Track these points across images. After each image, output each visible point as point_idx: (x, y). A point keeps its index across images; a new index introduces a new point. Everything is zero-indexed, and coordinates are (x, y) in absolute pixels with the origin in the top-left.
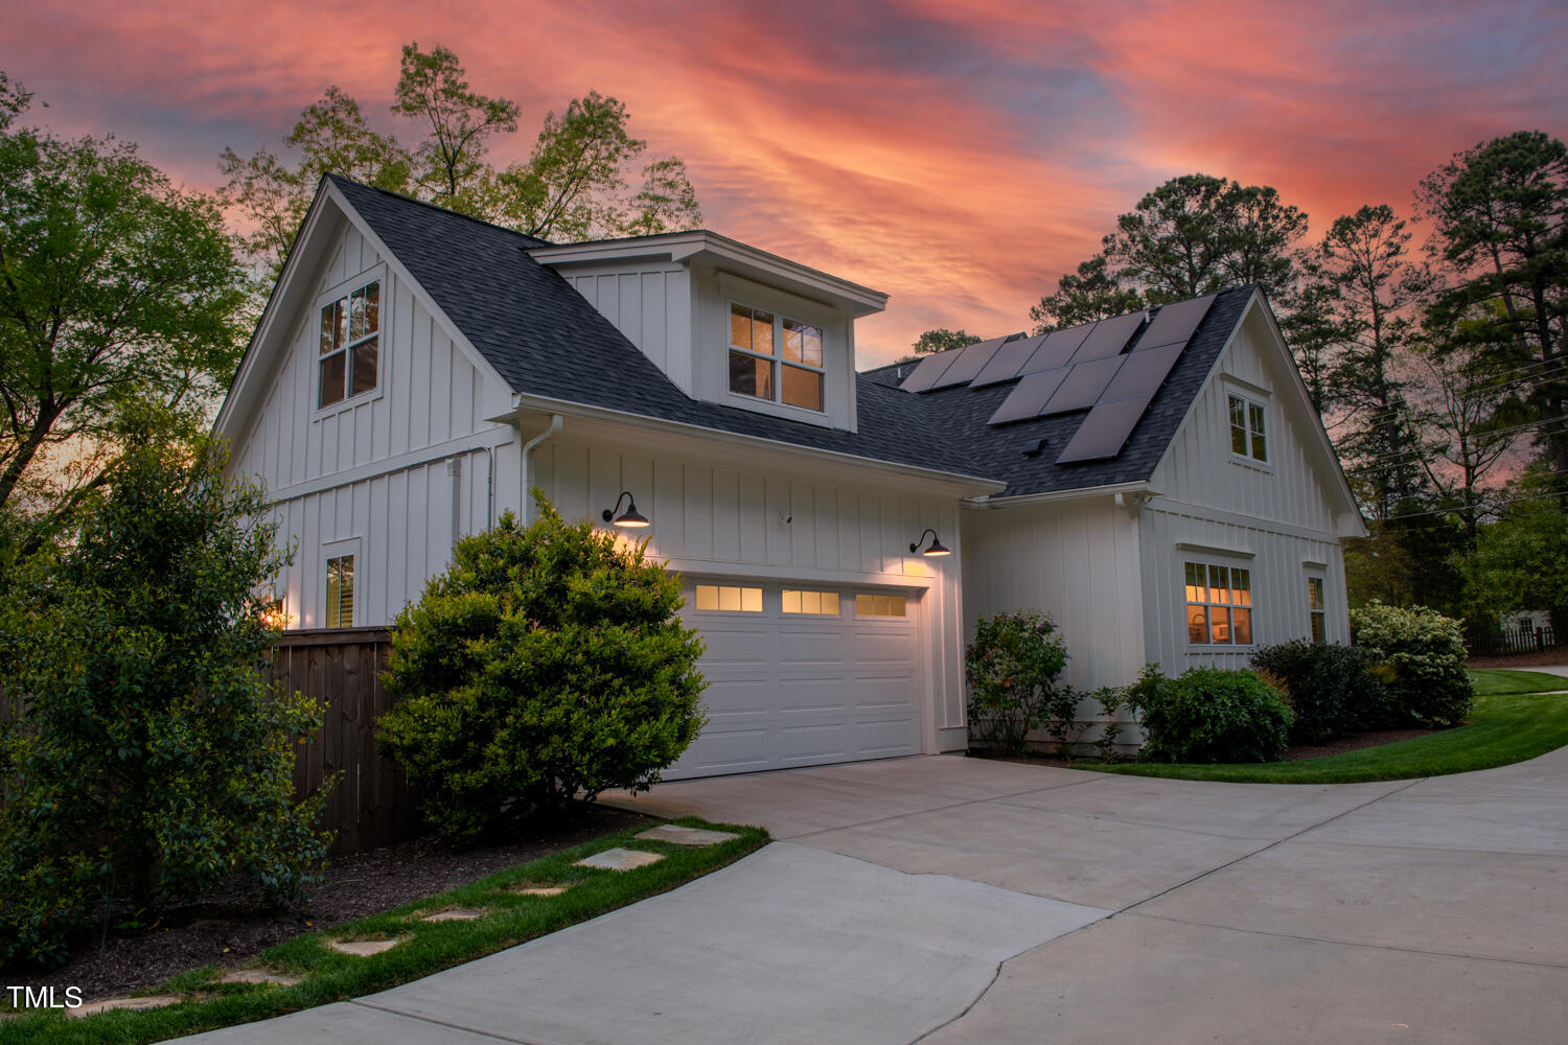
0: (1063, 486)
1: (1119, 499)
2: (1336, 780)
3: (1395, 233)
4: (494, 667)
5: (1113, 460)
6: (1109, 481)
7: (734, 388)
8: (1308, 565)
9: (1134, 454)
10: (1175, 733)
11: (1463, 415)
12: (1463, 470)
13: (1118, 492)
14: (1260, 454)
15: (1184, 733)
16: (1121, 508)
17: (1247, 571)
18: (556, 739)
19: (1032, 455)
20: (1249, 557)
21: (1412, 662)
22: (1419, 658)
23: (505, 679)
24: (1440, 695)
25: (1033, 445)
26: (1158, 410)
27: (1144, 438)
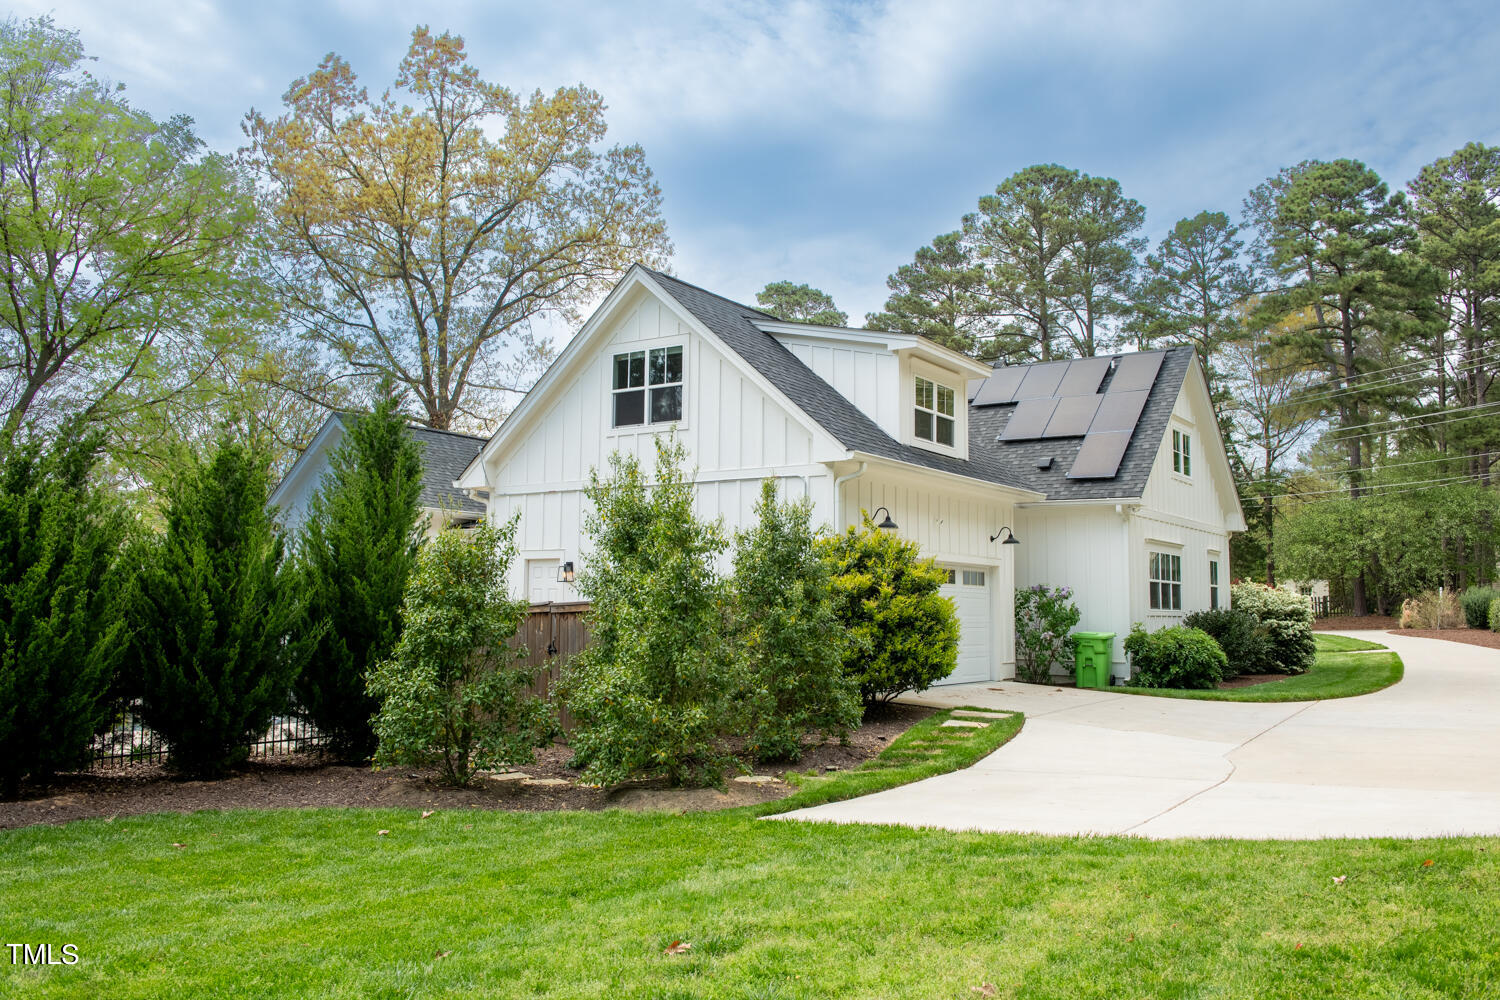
0: (1075, 496)
1: (1119, 508)
2: (1266, 700)
3: (1227, 239)
4: (879, 617)
5: (1111, 480)
6: (1112, 495)
7: (918, 434)
8: (1210, 552)
9: (1126, 477)
10: (1158, 670)
11: (1268, 401)
12: (1264, 451)
13: (1119, 503)
14: (1187, 472)
15: (1165, 668)
16: (1120, 515)
17: (1178, 558)
18: (910, 661)
19: (1045, 469)
20: (1180, 547)
21: (1279, 626)
22: (1283, 623)
23: (883, 625)
24: (1298, 651)
25: (1045, 461)
26: (1137, 443)
27: (1131, 465)
